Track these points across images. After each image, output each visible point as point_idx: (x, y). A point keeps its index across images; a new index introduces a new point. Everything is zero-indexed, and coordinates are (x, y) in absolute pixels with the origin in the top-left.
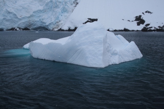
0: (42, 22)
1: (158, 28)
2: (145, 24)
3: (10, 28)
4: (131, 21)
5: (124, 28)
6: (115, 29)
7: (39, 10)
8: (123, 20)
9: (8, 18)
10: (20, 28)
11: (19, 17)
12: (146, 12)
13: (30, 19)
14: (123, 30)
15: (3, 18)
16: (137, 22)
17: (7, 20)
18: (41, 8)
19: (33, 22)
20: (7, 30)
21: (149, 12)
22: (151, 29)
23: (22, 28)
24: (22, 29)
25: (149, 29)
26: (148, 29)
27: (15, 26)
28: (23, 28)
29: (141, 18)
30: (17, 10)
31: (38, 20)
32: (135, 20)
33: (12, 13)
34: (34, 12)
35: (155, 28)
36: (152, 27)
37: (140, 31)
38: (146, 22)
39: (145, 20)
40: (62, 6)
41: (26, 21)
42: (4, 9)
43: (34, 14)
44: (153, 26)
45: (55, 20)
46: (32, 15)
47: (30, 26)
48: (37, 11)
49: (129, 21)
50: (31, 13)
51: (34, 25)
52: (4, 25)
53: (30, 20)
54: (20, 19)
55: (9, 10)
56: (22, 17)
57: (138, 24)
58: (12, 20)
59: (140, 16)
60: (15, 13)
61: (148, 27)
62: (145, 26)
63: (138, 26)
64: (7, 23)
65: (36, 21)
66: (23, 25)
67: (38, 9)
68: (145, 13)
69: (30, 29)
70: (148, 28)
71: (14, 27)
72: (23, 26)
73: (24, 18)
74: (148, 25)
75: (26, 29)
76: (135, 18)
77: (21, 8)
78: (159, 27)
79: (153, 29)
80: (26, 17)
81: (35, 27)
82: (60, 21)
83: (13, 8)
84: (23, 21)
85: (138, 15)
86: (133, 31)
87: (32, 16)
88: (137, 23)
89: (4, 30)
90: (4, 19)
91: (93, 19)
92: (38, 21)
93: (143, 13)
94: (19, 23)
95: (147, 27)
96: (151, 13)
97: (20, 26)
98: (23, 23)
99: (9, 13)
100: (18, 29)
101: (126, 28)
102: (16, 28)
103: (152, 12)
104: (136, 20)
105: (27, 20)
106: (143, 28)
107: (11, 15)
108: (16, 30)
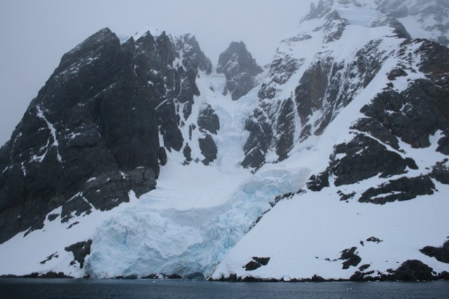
0: (198, 264)
1: (387, 273)
2: (360, 265)
3: (148, 274)
4: (331, 260)
5: (313, 276)
6: (292, 278)
7: (197, 244)
8: (317, 257)
9: (147, 257)
10: (164, 275)
11: (165, 257)
12: (369, 240)
13: (182, 259)
14: (311, 278)
15: (137, 257)
16: (345, 260)
17: (144, 262)
18: (200, 240)
19: (186, 264)
20: (143, 278)
21: (375, 240)
22: (371, 275)
23: (168, 274)
24: (168, 276)
25: (367, 275)
26: (365, 276)
27: (157, 271)
28: (170, 274)
29: (355, 253)
30: (164, 244)
31: (194, 261)
32: (340, 257)
33: (152, 249)
34: (189, 248)
35: (379, 273)
36: (373, 272)
37: (347, 280)
38: (361, 262)
39: (361, 257)
40: (225, 236)
41: (175, 263)
42: (142, 244)
43: (189, 251)
44: (375, 270)
45: (211, 262)
46: (186, 252)
47: (180, 271)
48: (194, 246)
49: (329, 259)
50: (185, 249)
51: (188, 270)
52: (138, 270)
53: (181, 261)
54: (166, 260)
55: (149, 244)
56: (170, 256)
57: (346, 266)
58: (151, 260)
59: (354, 249)
60: (158, 249)
61: (366, 271)
62: (359, 270)
63: (345, 270)
64: (144, 266)
65: (190, 263)
66: (170, 270)
67: (196, 242)
68: (366, 243)
69: (182, 276)
70: (364, 274)
71: (155, 272)
72: (170, 272)
73: (171, 258)
74: (366, 266)
75: (174, 276)
76: (341, 254)
77: (170, 241)
78: (389, 271)
79: (375, 275)
80: (176, 256)
81: (190, 272)
82: (219, 263)
83: (157, 241)
84: (170, 263)
85: (349, 247)
86: (331, 280)
87: (185, 254)
88: (344, 264)
89: (138, 277)
90: (139, 259)
91: (260, 259)
92: (194, 263)
93: (362, 243)
94: (163, 266)
95: (362, 272)
96: (379, 241)
97: (164, 272)
98: (170, 265)
99: (149, 249)
100: (161, 276)
101: (318, 275)
102: (157, 275)
103: (380, 239)
104: (342, 258)
105: (177, 260)
106: (353, 273)
107: (152, 253)
108: (157, 277)
